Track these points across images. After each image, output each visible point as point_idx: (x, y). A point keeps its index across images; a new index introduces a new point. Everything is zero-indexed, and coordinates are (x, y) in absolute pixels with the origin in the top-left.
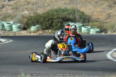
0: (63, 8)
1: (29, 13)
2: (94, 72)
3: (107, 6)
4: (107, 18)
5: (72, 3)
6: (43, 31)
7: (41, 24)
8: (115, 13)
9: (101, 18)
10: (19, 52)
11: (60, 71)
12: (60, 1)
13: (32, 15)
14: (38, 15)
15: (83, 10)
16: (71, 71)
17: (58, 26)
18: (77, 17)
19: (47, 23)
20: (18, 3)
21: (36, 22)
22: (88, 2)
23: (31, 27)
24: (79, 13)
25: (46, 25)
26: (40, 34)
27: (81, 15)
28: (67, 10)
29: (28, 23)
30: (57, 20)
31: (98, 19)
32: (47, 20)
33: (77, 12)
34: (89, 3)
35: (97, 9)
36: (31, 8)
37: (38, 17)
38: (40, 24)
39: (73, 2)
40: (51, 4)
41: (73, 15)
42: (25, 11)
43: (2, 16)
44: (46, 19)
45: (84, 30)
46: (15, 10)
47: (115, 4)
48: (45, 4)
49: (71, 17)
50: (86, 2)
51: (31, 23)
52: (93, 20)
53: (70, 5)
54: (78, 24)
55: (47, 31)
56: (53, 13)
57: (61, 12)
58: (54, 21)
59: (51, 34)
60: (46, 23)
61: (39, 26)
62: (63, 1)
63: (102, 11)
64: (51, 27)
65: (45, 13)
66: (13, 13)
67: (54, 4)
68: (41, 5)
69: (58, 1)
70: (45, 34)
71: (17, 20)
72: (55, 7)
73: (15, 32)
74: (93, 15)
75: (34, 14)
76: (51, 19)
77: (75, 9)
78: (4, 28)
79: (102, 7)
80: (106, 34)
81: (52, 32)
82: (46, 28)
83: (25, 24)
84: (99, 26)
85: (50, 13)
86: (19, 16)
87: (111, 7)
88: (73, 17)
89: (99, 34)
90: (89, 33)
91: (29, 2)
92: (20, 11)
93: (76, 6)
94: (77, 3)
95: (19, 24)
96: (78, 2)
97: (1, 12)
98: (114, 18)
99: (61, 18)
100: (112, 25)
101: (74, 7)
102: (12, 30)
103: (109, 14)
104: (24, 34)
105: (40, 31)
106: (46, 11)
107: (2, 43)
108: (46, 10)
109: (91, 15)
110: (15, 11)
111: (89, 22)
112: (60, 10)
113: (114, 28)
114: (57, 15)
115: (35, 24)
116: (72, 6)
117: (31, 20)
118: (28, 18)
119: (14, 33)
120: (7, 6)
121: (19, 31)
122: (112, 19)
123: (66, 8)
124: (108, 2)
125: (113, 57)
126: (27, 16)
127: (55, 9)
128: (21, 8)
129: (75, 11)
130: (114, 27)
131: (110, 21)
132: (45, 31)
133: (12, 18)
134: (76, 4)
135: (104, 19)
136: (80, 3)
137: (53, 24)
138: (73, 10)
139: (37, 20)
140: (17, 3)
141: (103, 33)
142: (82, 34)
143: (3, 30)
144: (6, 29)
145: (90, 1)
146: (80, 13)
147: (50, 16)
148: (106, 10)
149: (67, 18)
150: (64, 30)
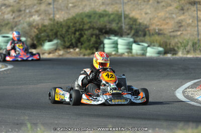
0: (100, 11)
1: (41, 19)
2: (154, 122)
3: (177, 8)
4: (177, 29)
5: (116, 3)
6: (66, 50)
7: (62, 38)
8: (189, 20)
9: (166, 29)
10: (23, 86)
11: (94, 119)
13: (47, 22)
14: (57, 23)
15: (134, 14)
16: (114, 120)
17: (91, 43)
18: (125, 27)
19: (73, 37)
20: (22, 3)
21: (52, 35)
22: (144, 1)
23: (44, 43)
24: (127, 20)
25: (70, 40)
26: (60, 55)
27: (131, 23)
28: (106, 15)
29: (39, 36)
30: (90, 32)
31: (160, 30)
32: (73, 31)
33: (125, 18)
34: (146, 3)
35: (158, 13)
36: (45, 11)
37: (56, 27)
38: (60, 39)
39: (118, 1)
40: (80, 3)
41: (118, 23)
42: (35, 15)
44: (70, 30)
45: (136, 50)
46: (17, 14)
47: (190, 5)
48: (68, 4)
49: (114, 26)
50: (140, 1)
51: (44, 36)
52: (152, 32)
53: (113, 6)
54: (125, 38)
55: (72, 50)
56: (83, 19)
57: (96, 18)
58: (85, 34)
59: (79, 55)
60: (71, 37)
61: (59, 41)
63: (167, 18)
64: (79, 44)
65: (68, 19)
66: (14, 18)
67: (84, 3)
68: (63, 5)
70: (68, 56)
72: (85, 9)
74: (152, 24)
75: (50, 22)
76: (79, 30)
77: (121, 13)
79: (167, 10)
80: (174, 56)
81: (81, 53)
82: (70, 45)
83: (34, 39)
84: (162, 42)
86: (24, 24)
87: (182, 9)
88: (117, 26)
89: (161, 56)
90: (145, 55)
91: (41, 0)
92: (25, 16)
93: (123, 8)
94: (124, 4)
96: (125, 1)
98: (189, 29)
99: (97, 29)
100: (185, 41)
101: (120, 10)
103: (180, 23)
105: (60, 50)
106: (70, 17)
108: (70, 14)
109: (148, 24)
110: (17, 17)
111: (145, 35)
112: (94, 14)
113: (189, 46)
114: (90, 22)
115: (51, 38)
116: (116, 9)
117: (45, 31)
118: (40, 27)
120: (3, 8)
122: (186, 30)
123: (105, 11)
124: (179, 2)
125: (187, 97)
126: (38, 25)
127: (86, 12)
128: (27, 11)
129: (121, 16)
130: (188, 44)
131: (181, 34)
132: (69, 50)
133: (12, 29)
134: (122, 5)
135: (170, 30)
136: (129, 3)
137: (82, 39)
138: (117, 15)
139: (55, 31)
140: (20, 2)
141: (169, 56)
142: (133, 56)
144: (1, 47)
146: (129, 20)
147: (78, 24)
148: (174, 16)
149: (106, 28)
150: (102, 49)
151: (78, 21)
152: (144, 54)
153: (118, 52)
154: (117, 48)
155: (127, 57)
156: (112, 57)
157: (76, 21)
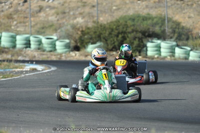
0: (144, 14)
1: (85, 21)
5: (160, 7)
6: (108, 53)
7: (104, 40)
12: (139, 2)
13: (90, 25)
14: (101, 26)
15: (178, 18)
17: (134, 46)
18: (168, 30)
19: (115, 40)
20: (66, 5)
21: (96, 38)
22: (188, 5)
23: (87, 45)
24: (171, 24)
25: (113, 42)
27: (174, 26)
28: (150, 18)
29: (83, 39)
30: (133, 35)
32: (116, 34)
33: (168, 22)
34: (190, 7)
36: (89, 13)
37: (100, 29)
38: (103, 42)
39: (162, 5)
40: (124, 6)
41: (161, 27)
42: (79, 17)
43: (39, 26)
44: (113, 33)
45: (179, 54)
46: (61, 16)
48: (112, 7)
49: (157, 29)
50: (183, 5)
51: (87, 39)
52: (194, 36)
53: (156, 10)
54: (168, 42)
55: (114, 53)
56: (126, 22)
57: (140, 22)
58: (128, 37)
60: (114, 40)
61: (102, 44)
62: (144, 3)
65: (111, 22)
66: (58, 20)
67: (128, 6)
68: (106, 8)
69: (135, 1)
70: (111, 59)
71: (64, 34)
72: (129, 12)
73: (61, 54)
74: (195, 28)
75: (93, 24)
76: (122, 33)
77: (165, 17)
78: (41, 46)
82: (113, 48)
83: (78, 41)
85: (121, 22)
86: (67, 25)
88: (160, 29)
90: (188, 59)
91: (85, 3)
92: (69, 18)
93: (167, 12)
94: (167, 7)
95: (67, 41)
96: (169, 4)
97: (37, 19)
99: (140, 32)
101: (163, 14)
102: (55, 50)
104: (76, 57)
106: (114, 19)
107: (38, 73)
108: (113, 17)
109: (191, 28)
110: (61, 19)
111: (187, 39)
112: (138, 17)
114: (134, 25)
115: (95, 40)
116: (159, 12)
117: (88, 33)
118: (84, 29)
119: (58, 55)
120: (48, 9)
121: (66, 52)
123: (149, 14)
126: (82, 27)
127: (130, 15)
128: (71, 13)
129: (164, 20)
132: (112, 53)
133: (56, 30)
134: (166, 9)
136: (173, 7)
138: (160, 18)
139: (98, 33)
142: (175, 59)
143: (39, 50)
144: (45, 48)
145: (190, 3)
146: (173, 24)
147: (121, 27)
149: (149, 32)
150: (145, 52)
151: (121, 24)
152: (186, 58)
153: (160, 55)
154: (160, 51)
155: (169, 60)
156: (155, 60)
157: (119, 24)
